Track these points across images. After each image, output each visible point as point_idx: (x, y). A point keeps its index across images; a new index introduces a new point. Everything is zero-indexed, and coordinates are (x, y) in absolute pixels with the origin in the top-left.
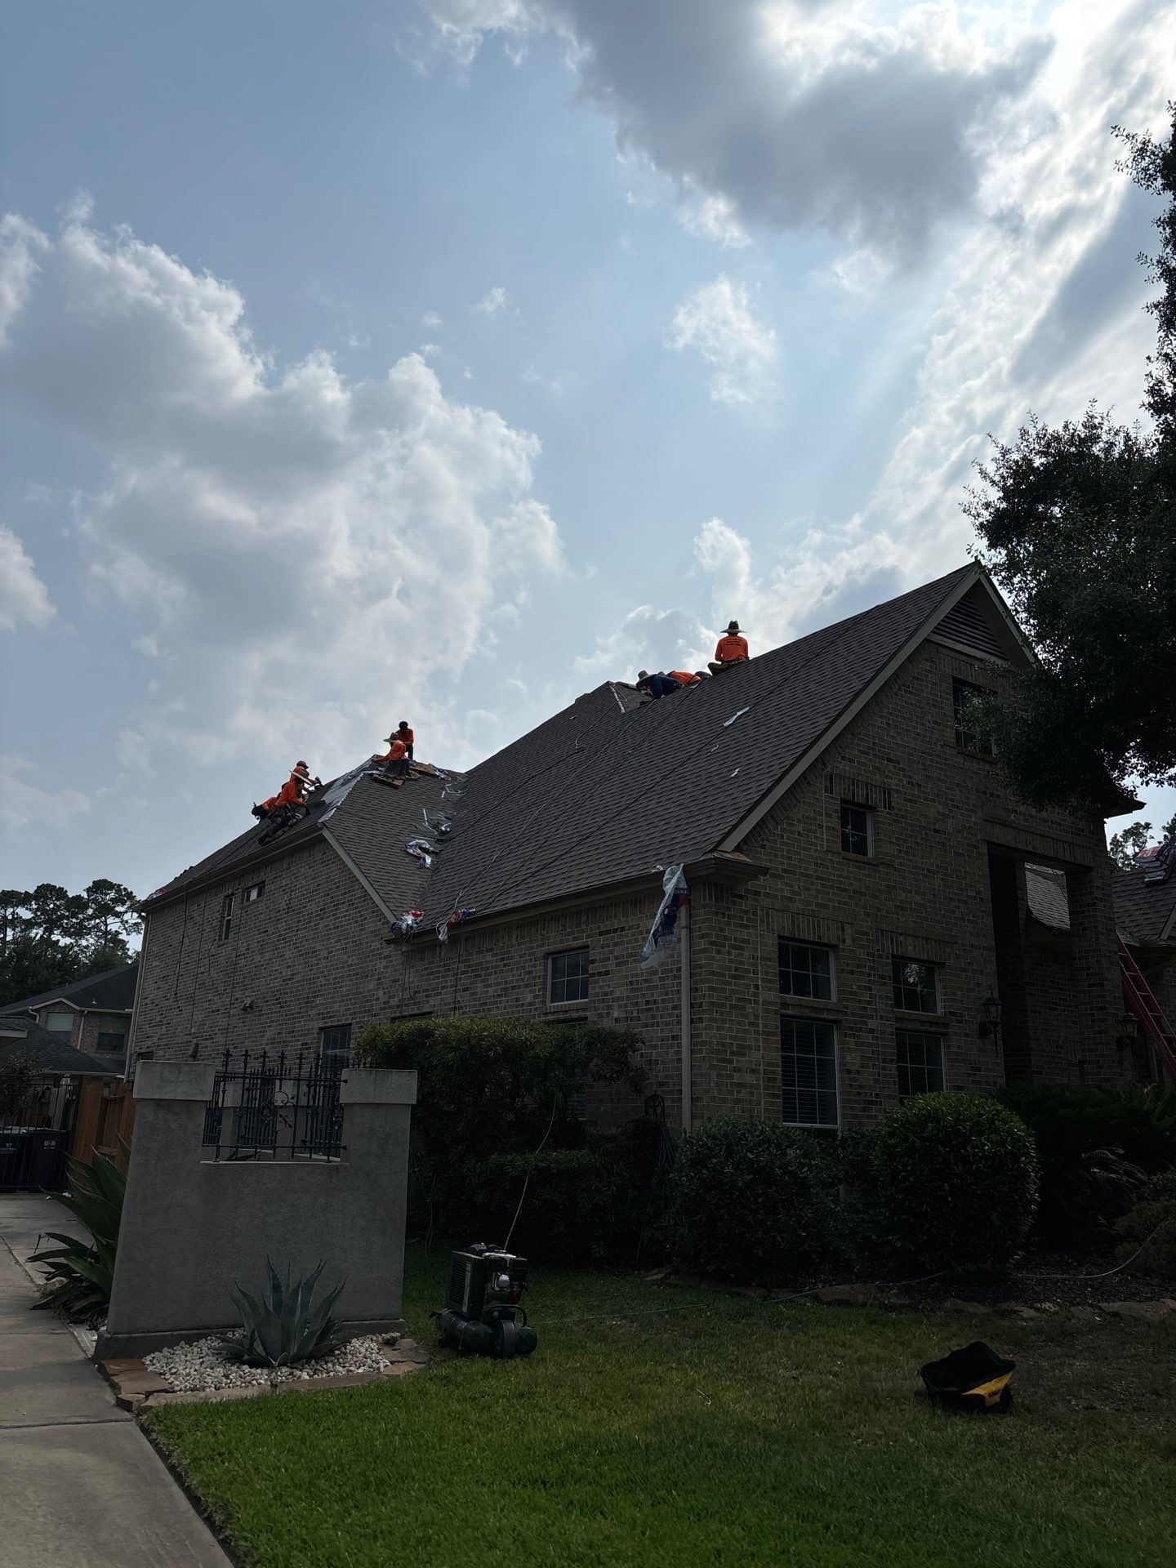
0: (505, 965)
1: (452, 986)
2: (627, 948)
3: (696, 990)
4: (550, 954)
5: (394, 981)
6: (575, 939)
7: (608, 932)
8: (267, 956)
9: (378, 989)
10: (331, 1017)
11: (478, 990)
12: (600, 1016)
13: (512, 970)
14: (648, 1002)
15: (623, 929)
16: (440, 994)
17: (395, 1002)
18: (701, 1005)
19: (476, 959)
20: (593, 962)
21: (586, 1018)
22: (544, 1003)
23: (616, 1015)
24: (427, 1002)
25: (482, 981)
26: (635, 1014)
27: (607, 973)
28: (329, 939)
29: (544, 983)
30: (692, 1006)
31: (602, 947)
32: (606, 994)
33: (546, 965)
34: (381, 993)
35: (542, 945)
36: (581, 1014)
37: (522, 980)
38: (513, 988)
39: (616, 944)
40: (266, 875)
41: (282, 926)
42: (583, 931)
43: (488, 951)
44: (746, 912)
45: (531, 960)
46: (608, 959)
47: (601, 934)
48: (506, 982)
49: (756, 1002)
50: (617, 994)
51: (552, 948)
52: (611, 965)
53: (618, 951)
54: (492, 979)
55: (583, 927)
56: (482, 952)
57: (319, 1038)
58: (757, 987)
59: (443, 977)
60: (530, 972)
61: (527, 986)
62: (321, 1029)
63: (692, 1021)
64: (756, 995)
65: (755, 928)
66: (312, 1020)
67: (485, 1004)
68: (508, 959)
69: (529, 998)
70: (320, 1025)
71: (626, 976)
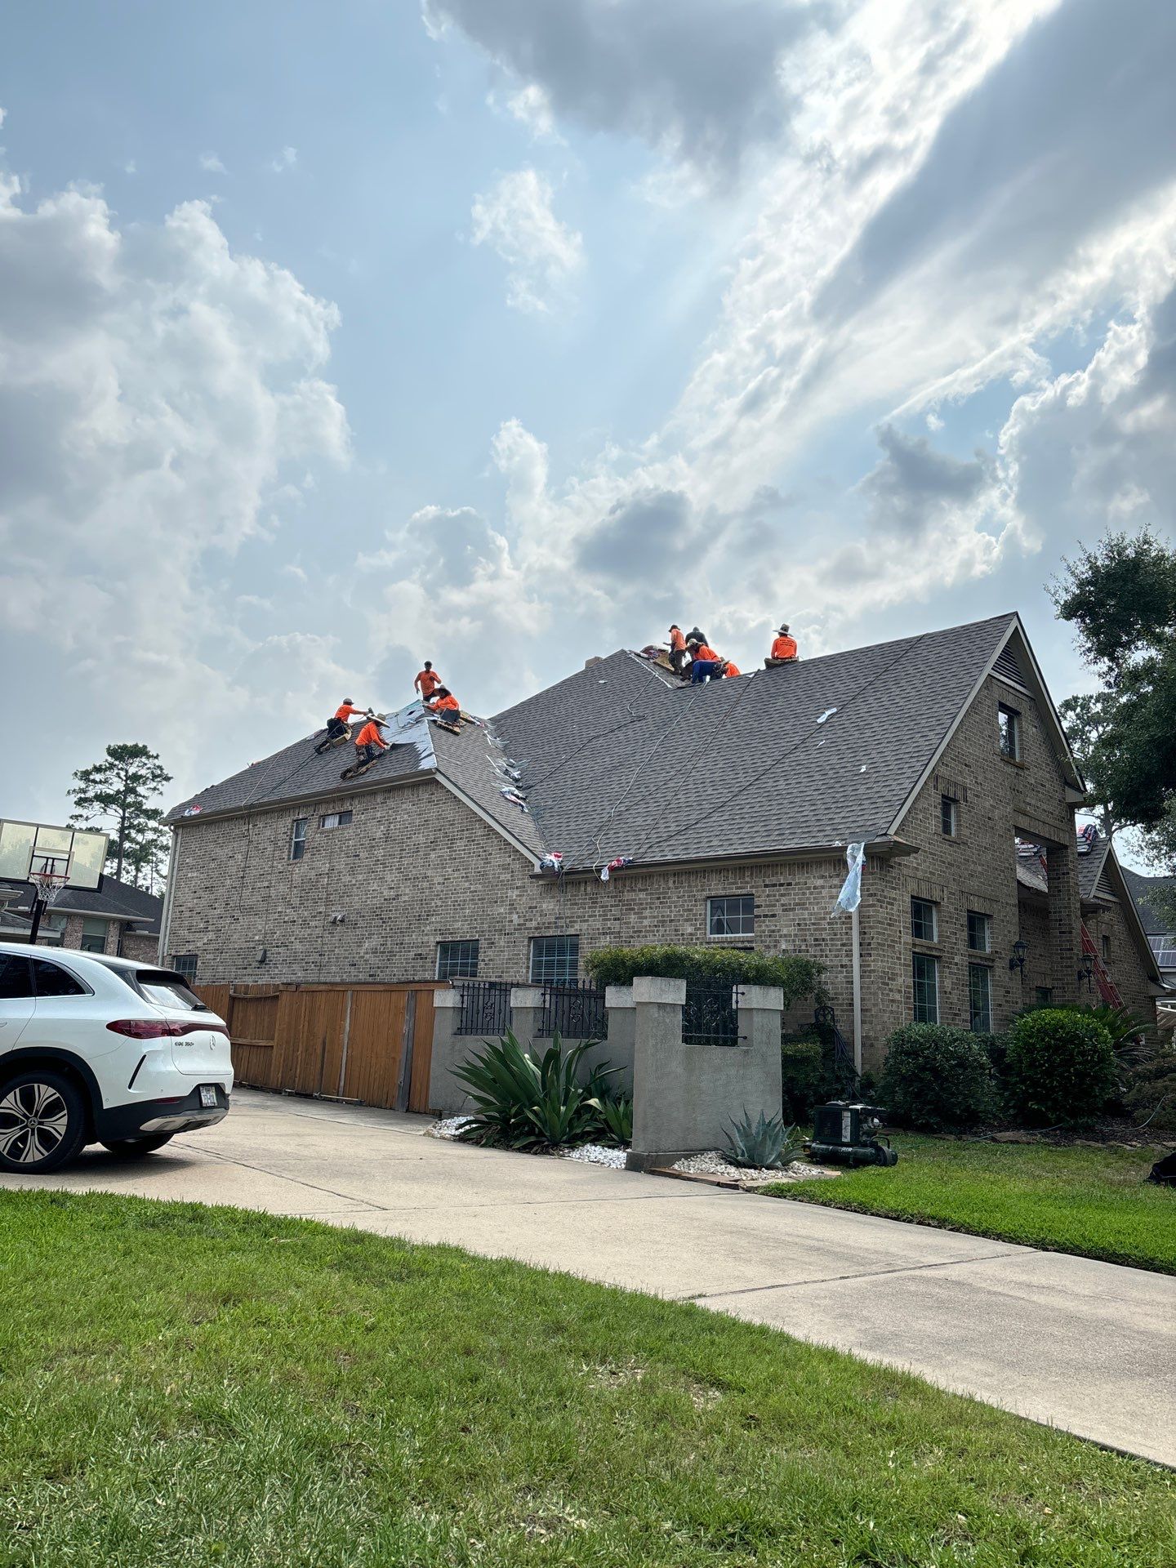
0: (661, 903)
1: (600, 916)
2: (794, 899)
3: (865, 933)
4: (708, 897)
5: (530, 908)
6: (737, 888)
7: (775, 885)
8: (360, 877)
9: (511, 913)
10: (452, 933)
11: (631, 920)
12: (768, 947)
13: (670, 907)
14: (816, 940)
15: (789, 884)
16: (587, 921)
17: (534, 924)
18: (869, 944)
19: (628, 896)
20: (758, 907)
21: (752, 948)
22: (705, 934)
23: (784, 947)
24: (572, 927)
25: (635, 914)
26: (803, 947)
27: (774, 916)
28: (445, 868)
29: (705, 919)
30: (861, 944)
31: (768, 896)
32: (773, 931)
33: (706, 905)
34: (515, 917)
35: (703, 890)
36: (748, 945)
37: (682, 916)
38: (671, 921)
39: (782, 895)
40: (356, 806)
41: (379, 853)
42: (747, 883)
43: (640, 890)
44: (895, 878)
45: (691, 901)
46: (775, 906)
47: (766, 886)
48: (663, 916)
49: (900, 943)
50: (785, 931)
51: (713, 893)
52: (778, 910)
53: (784, 900)
54: (647, 913)
55: (747, 879)
56: (635, 891)
57: (436, 950)
58: (900, 932)
59: (589, 908)
60: (691, 910)
61: (687, 920)
62: (438, 943)
63: (861, 955)
64: (900, 937)
65: (899, 889)
66: (426, 935)
67: (641, 931)
68: (664, 898)
69: (690, 930)
70: (438, 940)
71: (794, 920)
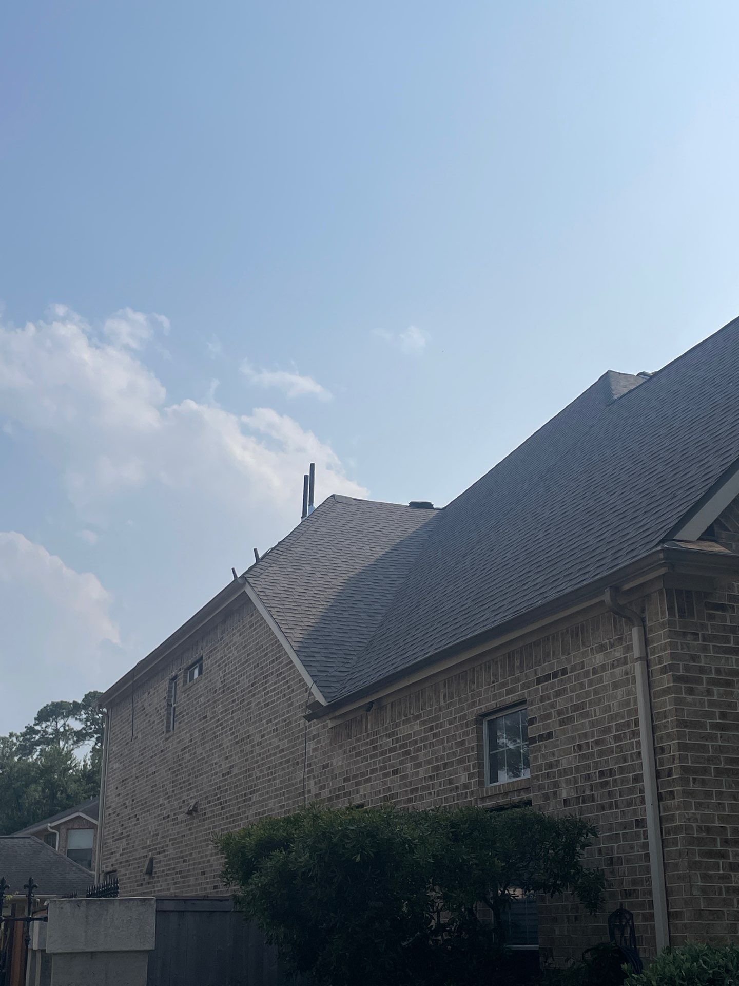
0: (434, 736)
2: (572, 699)
4: (483, 716)
7: (547, 678)
12: (546, 796)
13: (442, 742)
14: (602, 774)
18: (670, 773)
20: (532, 722)
21: (531, 803)
22: (481, 783)
23: (564, 795)
25: (411, 760)
26: (588, 792)
27: (550, 736)
31: (542, 699)
32: (551, 766)
33: (480, 731)
35: (475, 705)
37: (454, 754)
38: (445, 765)
39: (558, 694)
42: (520, 680)
43: (414, 719)
45: (462, 726)
46: (549, 716)
47: (539, 681)
48: (437, 759)
51: (485, 707)
52: (554, 725)
53: (561, 703)
54: (421, 757)
55: (518, 674)
56: (409, 720)
60: (462, 743)
61: (460, 761)
68: (436, 727)
69: (463, 779)
71: (573, 739)
